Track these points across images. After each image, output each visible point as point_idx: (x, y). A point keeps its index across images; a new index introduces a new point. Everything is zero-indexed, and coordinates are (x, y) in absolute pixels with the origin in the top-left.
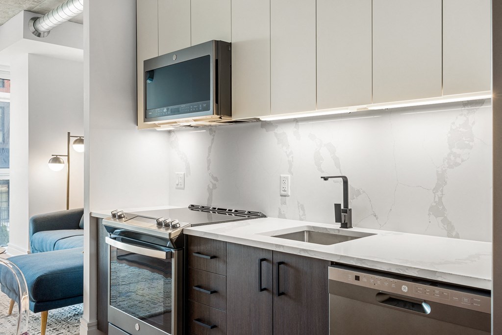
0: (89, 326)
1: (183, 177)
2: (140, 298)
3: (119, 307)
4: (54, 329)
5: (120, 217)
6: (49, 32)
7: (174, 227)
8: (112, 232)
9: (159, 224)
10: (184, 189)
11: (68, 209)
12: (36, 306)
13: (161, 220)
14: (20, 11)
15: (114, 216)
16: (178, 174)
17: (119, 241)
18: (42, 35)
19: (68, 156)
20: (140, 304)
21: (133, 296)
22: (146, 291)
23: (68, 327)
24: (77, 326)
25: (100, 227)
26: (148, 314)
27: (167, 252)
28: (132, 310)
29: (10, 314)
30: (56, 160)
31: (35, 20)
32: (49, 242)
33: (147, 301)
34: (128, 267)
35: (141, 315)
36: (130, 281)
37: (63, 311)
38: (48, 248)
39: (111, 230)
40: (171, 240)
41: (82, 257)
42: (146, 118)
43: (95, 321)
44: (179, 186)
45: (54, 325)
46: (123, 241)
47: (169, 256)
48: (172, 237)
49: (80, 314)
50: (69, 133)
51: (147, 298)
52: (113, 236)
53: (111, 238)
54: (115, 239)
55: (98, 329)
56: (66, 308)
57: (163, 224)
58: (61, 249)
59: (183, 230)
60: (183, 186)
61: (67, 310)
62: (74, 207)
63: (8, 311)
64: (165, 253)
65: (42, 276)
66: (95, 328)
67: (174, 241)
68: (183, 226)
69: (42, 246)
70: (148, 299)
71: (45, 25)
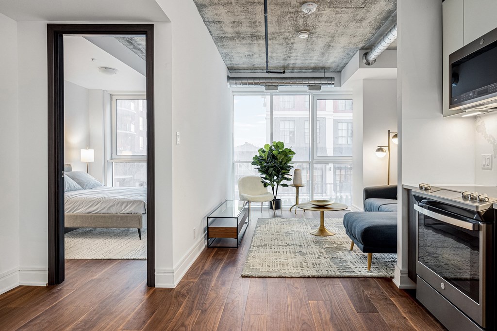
0: (402, 272)
1: (491, 159)
2: (446, 261)
3: (426, 264)
4: (376, 268)
5: (426, 189)
6: (375, 60)
7: (481, 201)
8: (420, 201)
9: (465, 198)
10: (491, 169)
11: (388, 184)
12: (364, 248)
13: (466, 194)
14: (357, 51)
15: (421, 188)
16: (484, 156)
17: (425, 208)
18: (371, 64)
19: (389, 147)
20: (446, 266)
21: (440, 257)
22: (451, 257)
23: (387, 269)
24: (393, 270)
25: (410, 197)
26: (453, 276)
27: (474, 225)
28: (438, 270)
29: (352, 249)
30: (380, 149)
31: (366, 54)
32: (375, 205)
33: (452, 265)
34: (435, 233)
35: (447, 276)
36: (437, 245)
37: (383, 256)
38: (375, 210)
39: (419, 199)
40: (479, 213)
41: (396, 219)
42: (452, 104)
43: (406, 270)
44: (486, 167)
45: (376, 264)
46: (429, 209)
47: (476, 229)
48: (479, 210)
49: (395, 261)
50: (389, 131)
51: (453, 262)
52: (420, 204)
53: (419, 205)
54: (422, 206)
55: (409, 276)
56: (386, 255)
57: (470, 197)
58: (383, 211)
59: (492, 205)
60: (490, 167)
61: (386, 256)
62: (393, 183)
63: (350, 247)
64: (471, 225)
65: (368, 228)
66: (406, 276)
67: (483, 214)
68: (493, 200)
69: (371, 208)
70: (453, 264)
71: (373, 56)
